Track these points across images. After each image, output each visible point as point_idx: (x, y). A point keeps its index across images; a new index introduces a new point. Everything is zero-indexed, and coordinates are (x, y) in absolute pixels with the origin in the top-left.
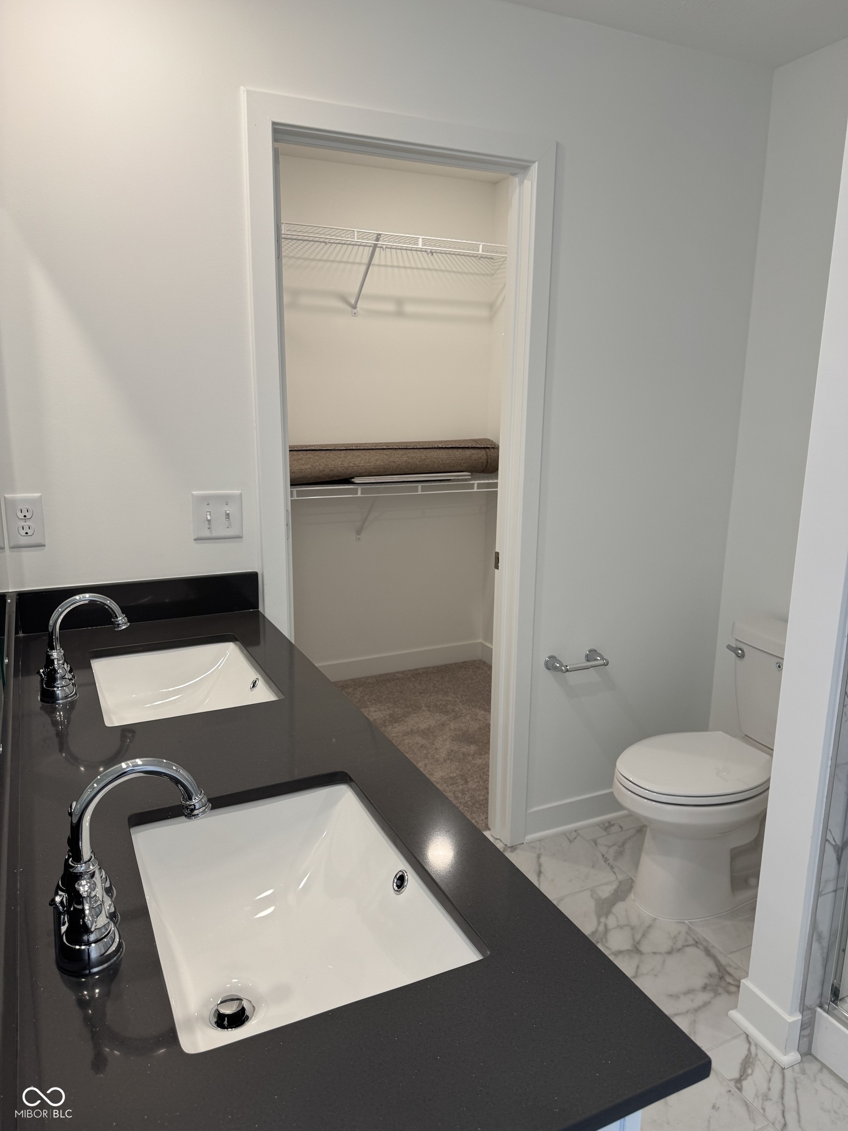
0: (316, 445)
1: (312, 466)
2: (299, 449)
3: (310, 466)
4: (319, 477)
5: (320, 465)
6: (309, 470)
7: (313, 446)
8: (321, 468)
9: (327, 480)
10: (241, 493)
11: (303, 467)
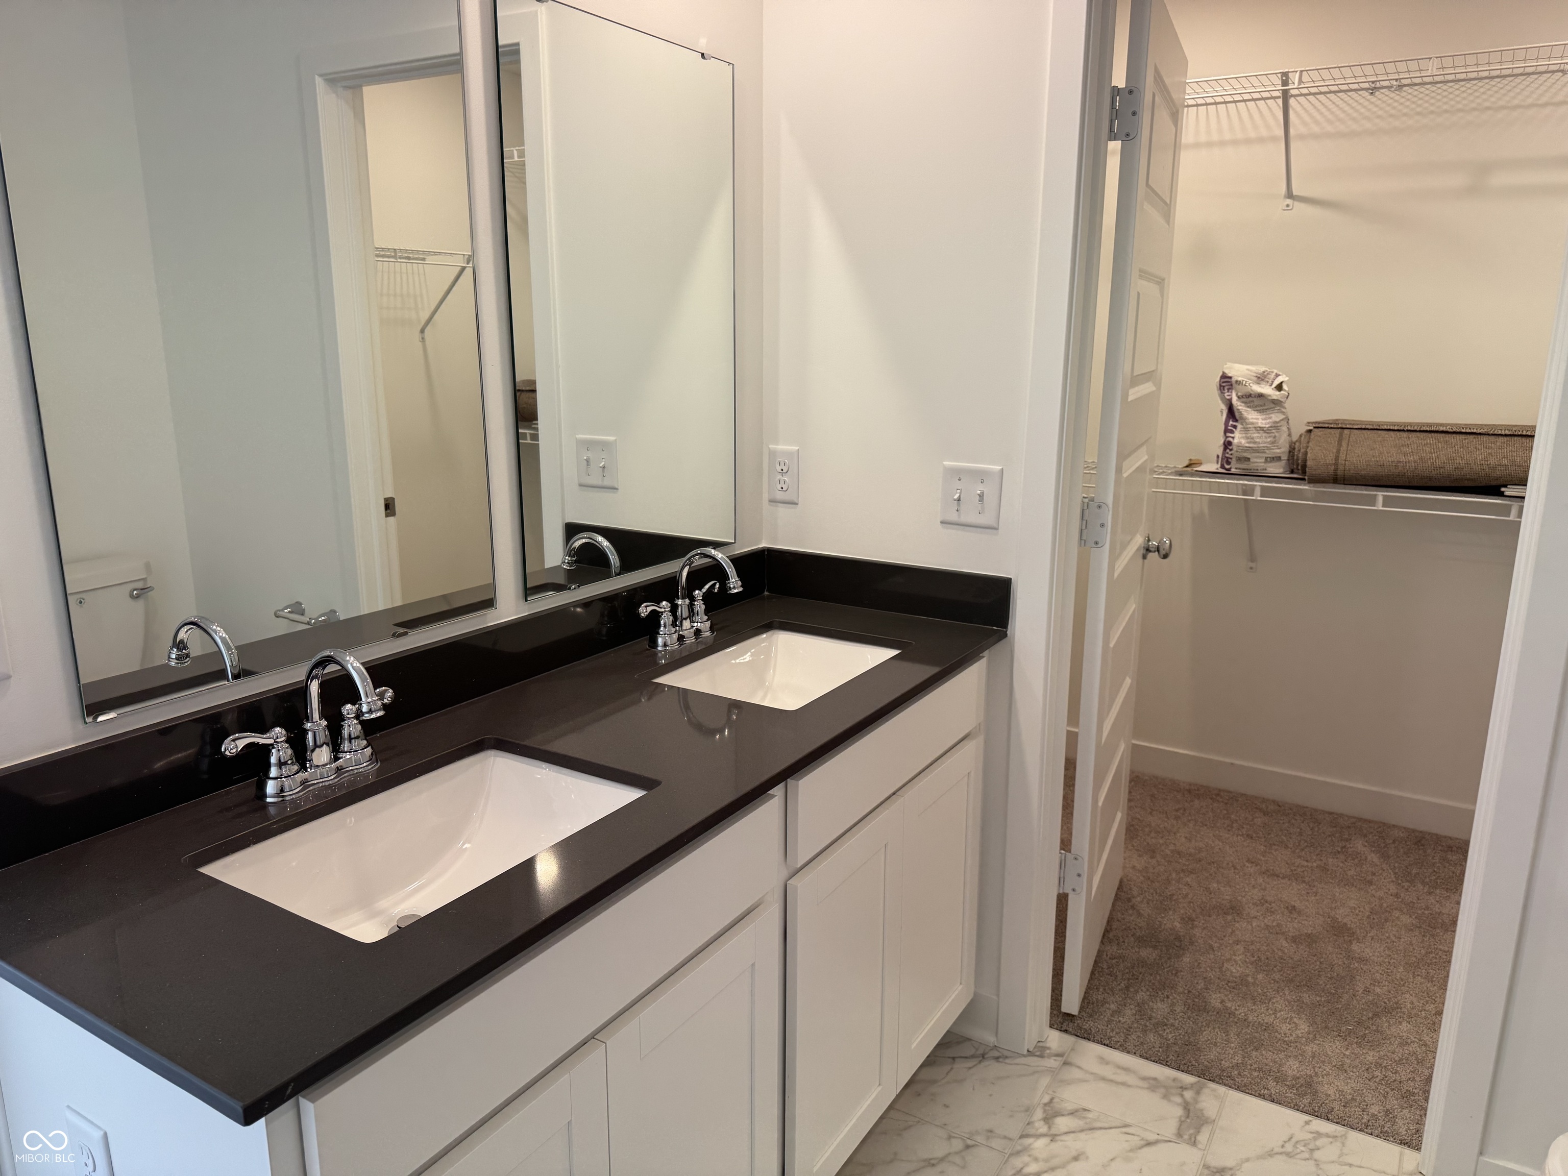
0: (1448, 424)
1: (1421, 459)
2: (1416, 428)
3: (1416, 458)
4: (1430, 479)
5: (1438, 457)
6: (1413, 464)
7: (1441, 425)
8: (1438, 463)
9: (1448, 484)
10: (1002, 469)
11: (1403, 459)
